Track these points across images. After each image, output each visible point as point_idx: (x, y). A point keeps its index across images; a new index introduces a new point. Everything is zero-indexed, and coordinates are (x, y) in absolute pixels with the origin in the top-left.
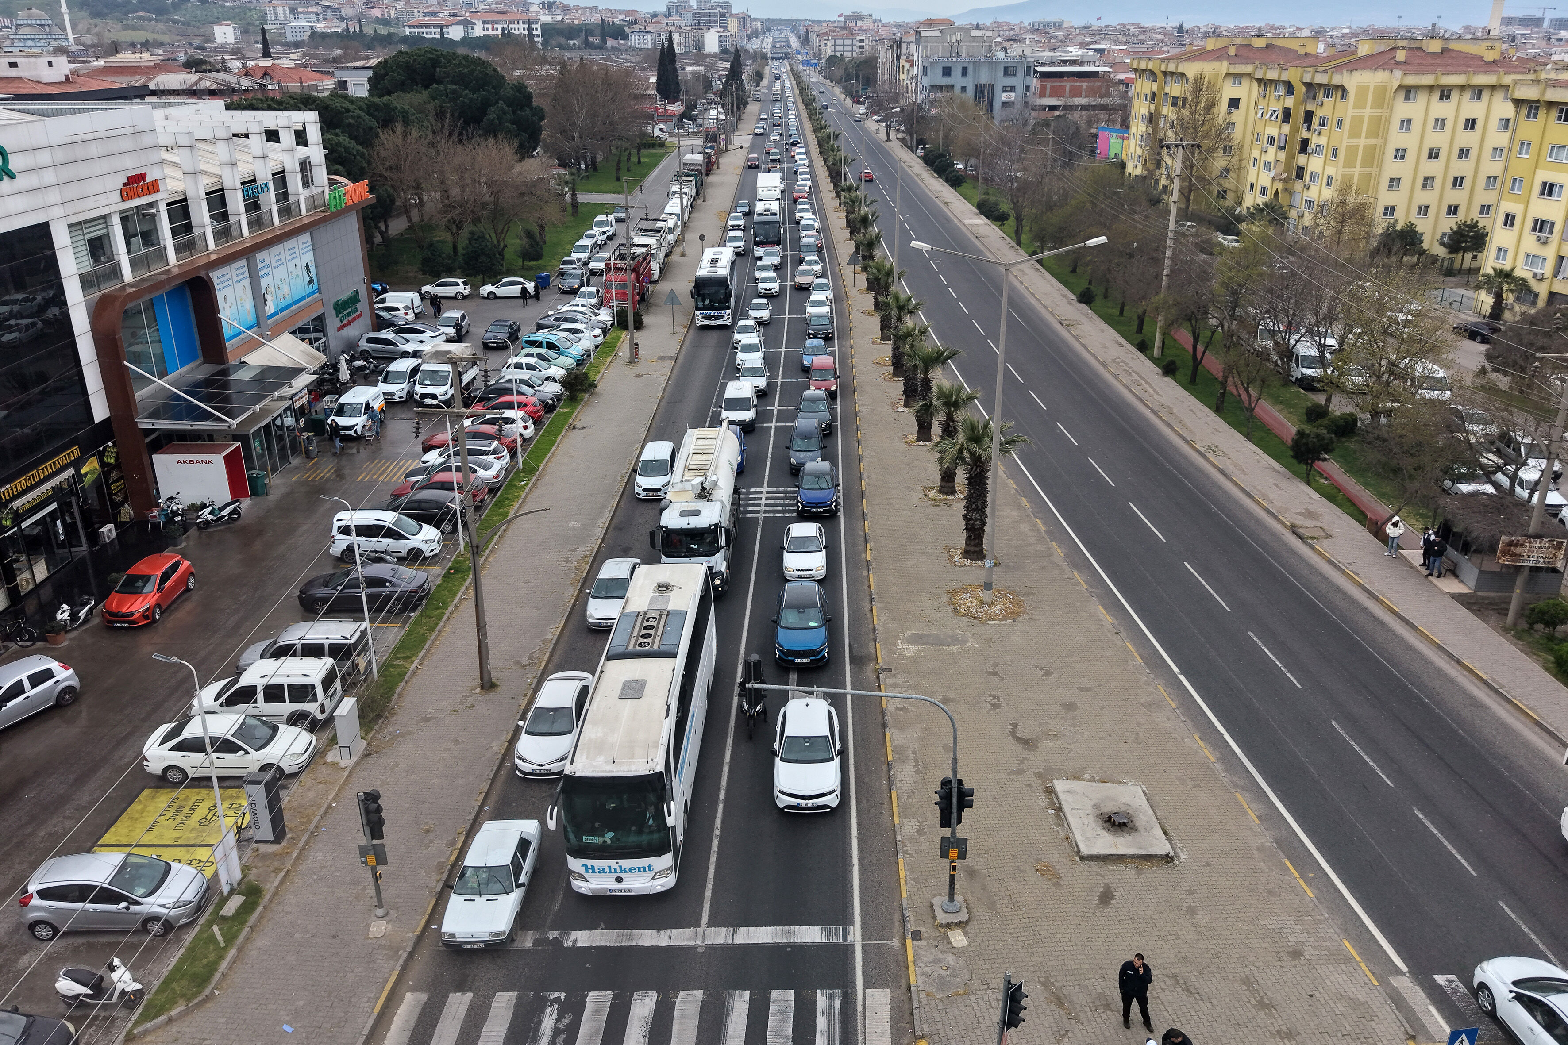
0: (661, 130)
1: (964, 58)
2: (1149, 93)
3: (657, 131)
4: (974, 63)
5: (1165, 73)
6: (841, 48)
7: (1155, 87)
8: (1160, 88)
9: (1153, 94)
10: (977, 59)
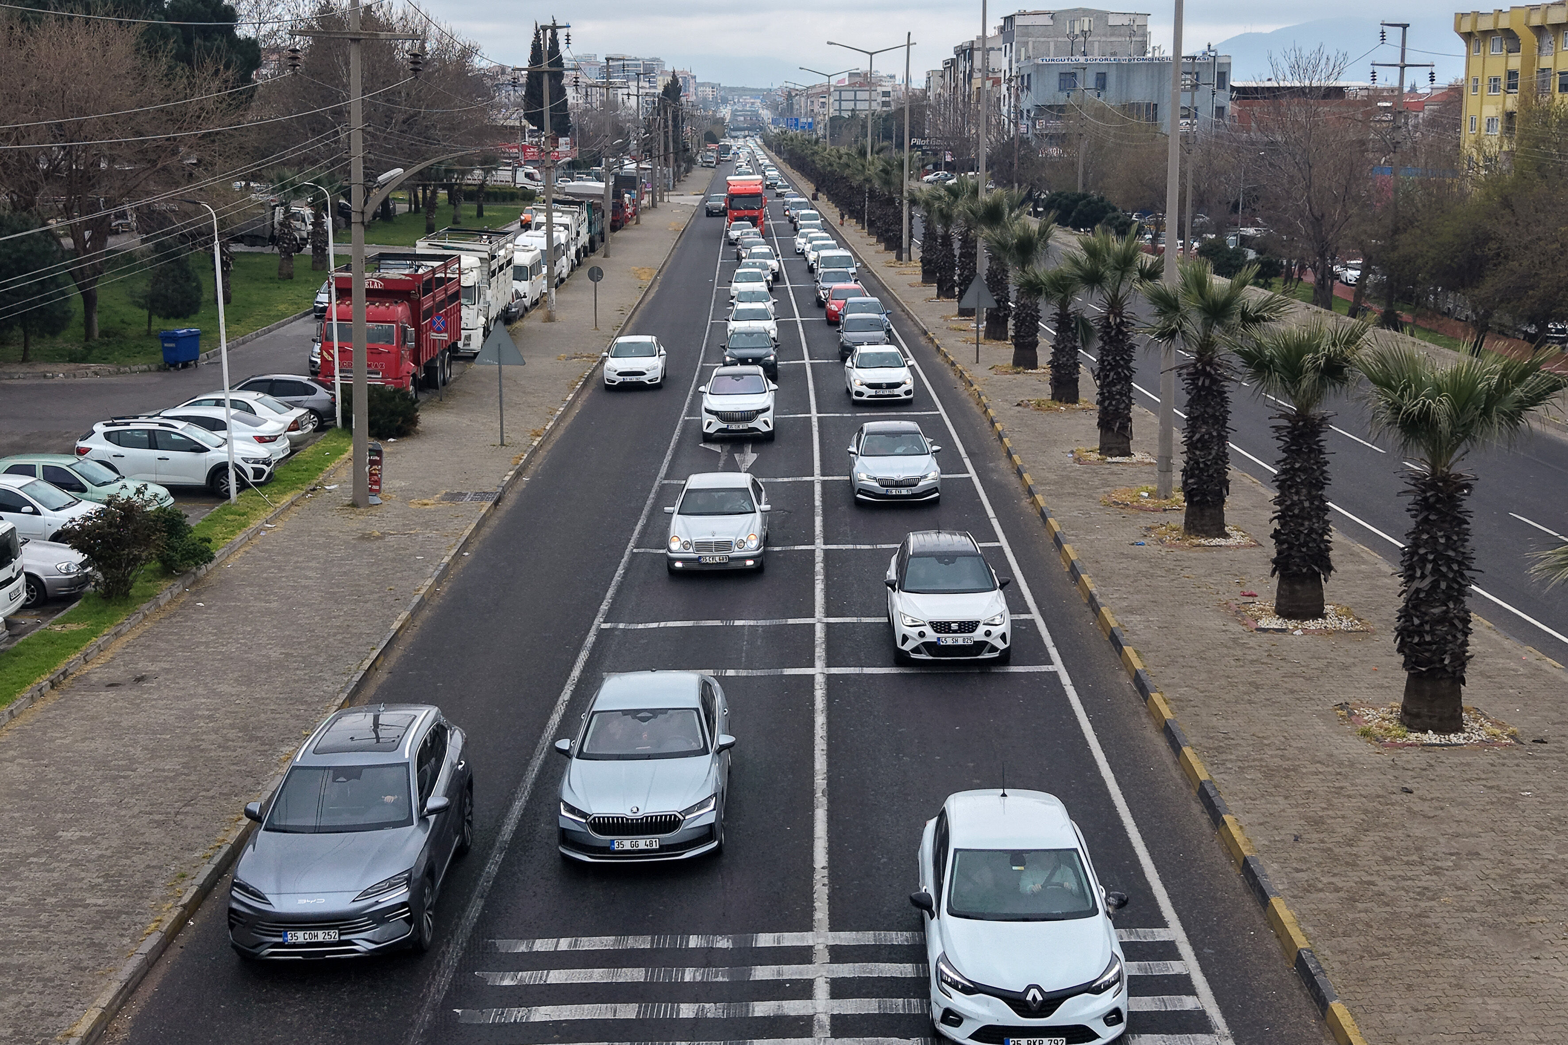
0: (529, 176)
1: (1095, 57)
2: (1502, 75)
3: (521, 178)
4: (1119, 65)
5: (1539, 30)
6: (851, 105)
7: (1515, 62)
8: (1528, 62)
9: (1512, 74)
10: (1124, 59)
